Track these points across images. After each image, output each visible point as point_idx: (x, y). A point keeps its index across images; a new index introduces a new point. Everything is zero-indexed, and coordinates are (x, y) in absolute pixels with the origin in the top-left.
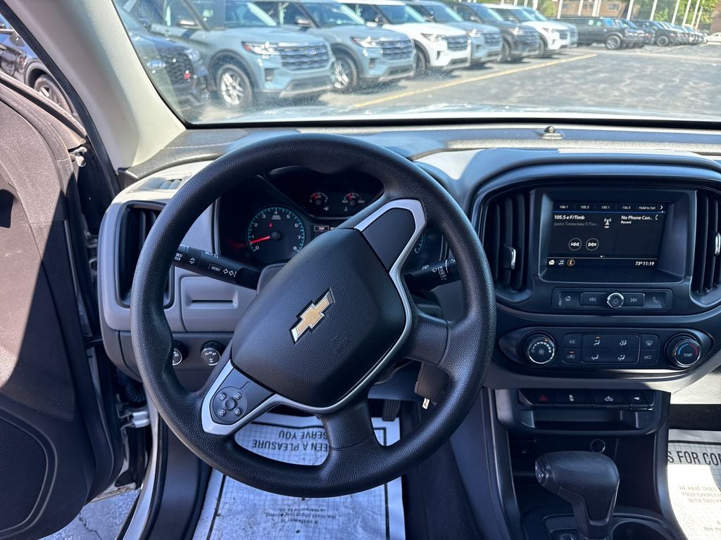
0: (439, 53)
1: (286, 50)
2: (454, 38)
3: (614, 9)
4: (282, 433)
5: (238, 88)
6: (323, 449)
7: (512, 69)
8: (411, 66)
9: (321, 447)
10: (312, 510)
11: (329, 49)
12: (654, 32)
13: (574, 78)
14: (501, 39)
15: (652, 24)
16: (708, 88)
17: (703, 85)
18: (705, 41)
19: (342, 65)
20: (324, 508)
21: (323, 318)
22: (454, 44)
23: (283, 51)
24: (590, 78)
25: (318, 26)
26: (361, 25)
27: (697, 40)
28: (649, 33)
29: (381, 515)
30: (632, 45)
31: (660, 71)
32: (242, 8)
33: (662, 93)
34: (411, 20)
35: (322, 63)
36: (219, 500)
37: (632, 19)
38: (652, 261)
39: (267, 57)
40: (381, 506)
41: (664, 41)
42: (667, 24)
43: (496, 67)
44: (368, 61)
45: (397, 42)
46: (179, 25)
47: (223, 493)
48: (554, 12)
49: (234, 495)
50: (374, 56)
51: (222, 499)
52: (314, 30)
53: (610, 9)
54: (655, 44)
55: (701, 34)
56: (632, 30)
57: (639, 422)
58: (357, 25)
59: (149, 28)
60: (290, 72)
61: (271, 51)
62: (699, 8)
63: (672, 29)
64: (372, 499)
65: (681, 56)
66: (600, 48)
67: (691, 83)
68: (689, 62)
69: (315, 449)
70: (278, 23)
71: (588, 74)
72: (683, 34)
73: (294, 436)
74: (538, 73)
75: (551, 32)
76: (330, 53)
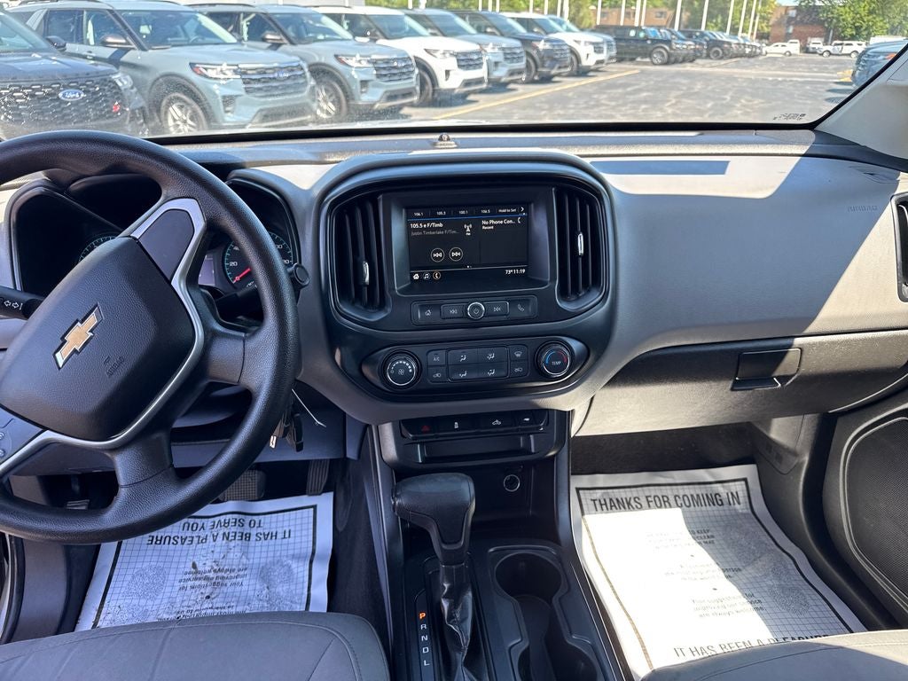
0: (447, 73)
1: (249, 72)
2: (465, 54)
3: (660, 17)
4: (187, 525)
5: (189, 122)
6: (237, 538)
7: (539, 90)
8: (414, 88)
9: (235, 536)
10: (217, 608)
11: (306, 70)
12: (705, 43)
13: (611, 99)
14: (523, 54)
15: (703, 35)
16: (762, 105)
17: (756, 102)
18: (764, 52)
19: (326, 91)
20: (232, 604)
21: (91, 338)
22: (466, 61)
23: (245, 73)
24: (631, 98)
25: (292, 43)
26: (348, 40)
27: (755, 52)
28: (700, 44)
29: (301, 604)
30: (681, 59)
31: (710, 88)
32: (192, 21)
33: (711, 112)
34: (413, 33)
35: (297, 88)
36: (99, 611)
37: (682, 29)
38: (522, 268)
39: (224, 82)
40: (302, 594)
41: (717, 52)
42: (720, 33)
43: (521, 88)
44: (359, 85)
45: (394, 60)
46: (105, 44)
47: (106, 602)
48: (593, 21)
49: (119, 602)
50: (365, 77)
51: (104, 610)
52: (288, 47)
53: (657, 17)
54: (708, 56)
55: (758, 45)
56: (680, 41)
57: (535, 446)
58: (343, 40)
59: (62, 48)
60: (256, 99)
61: (230, 74)
62: (755, 16)
63: (725, 39)
64: (293, 587)
65: (736, 70)
66: (646, 64)
67: (743, 101)
68: (744, 76)
69: (228, 539)
70: (240, 40)
71: (630, 93)
72: (738, 44)
73: (203, 527)
74: (570, 94)
75: (585, 45)
76: (308, 74)
